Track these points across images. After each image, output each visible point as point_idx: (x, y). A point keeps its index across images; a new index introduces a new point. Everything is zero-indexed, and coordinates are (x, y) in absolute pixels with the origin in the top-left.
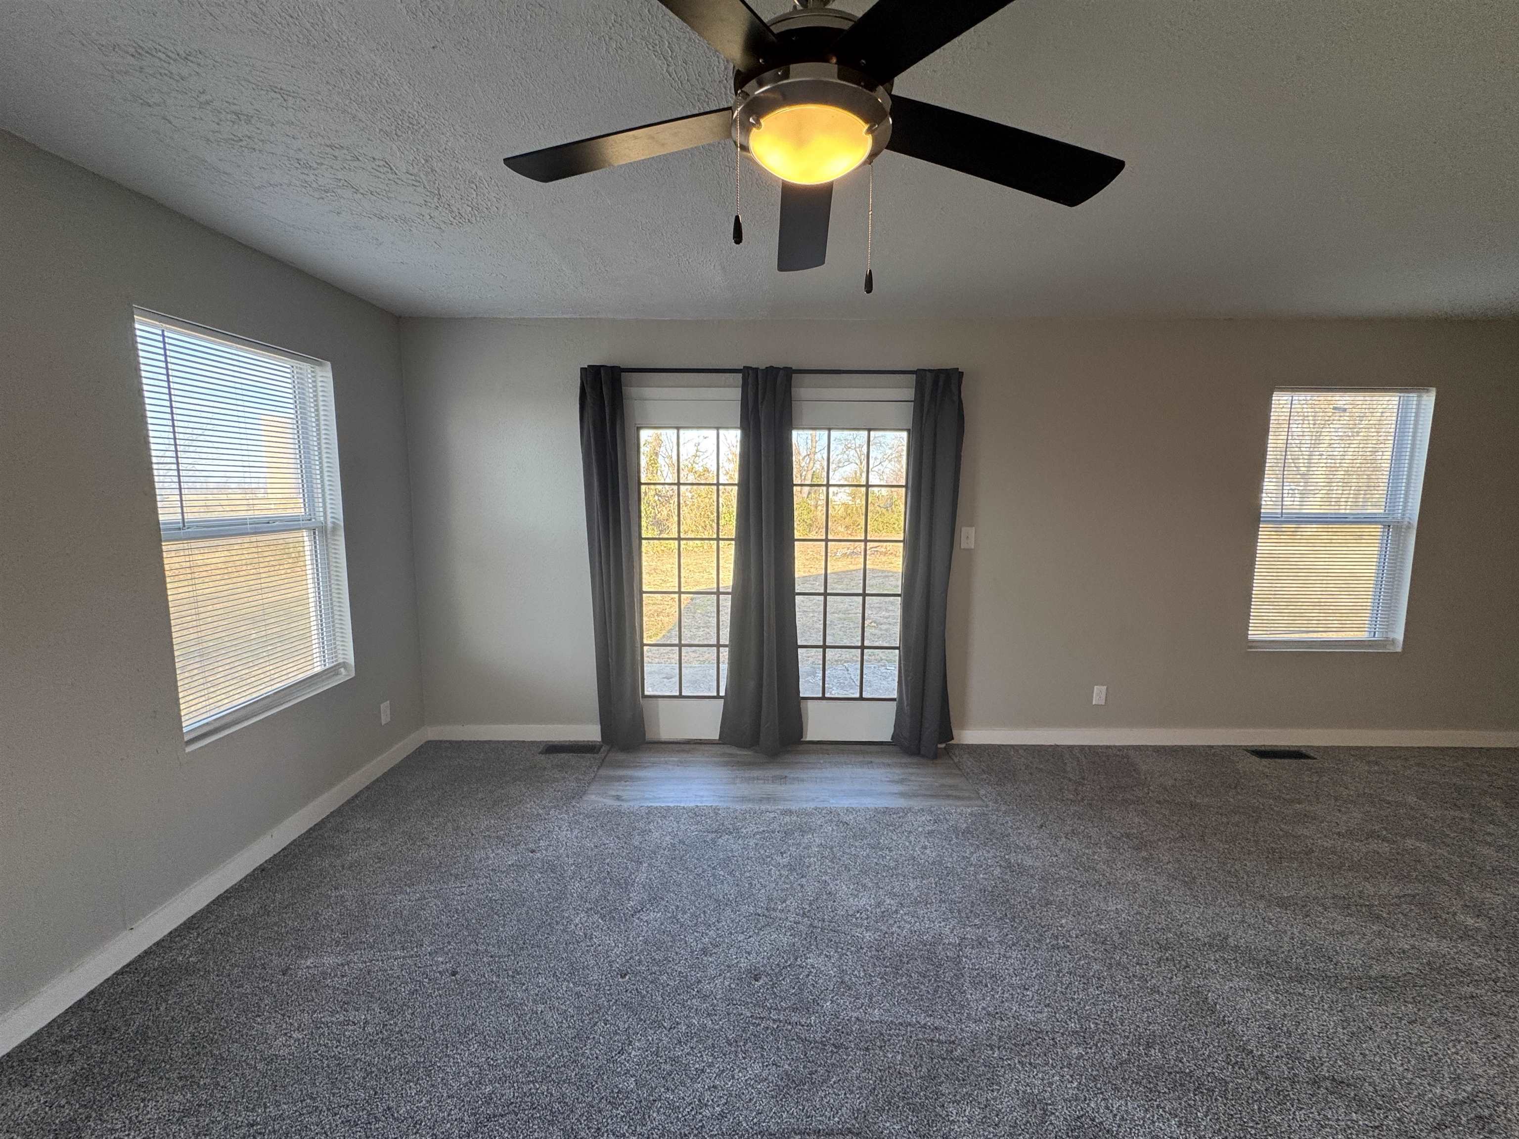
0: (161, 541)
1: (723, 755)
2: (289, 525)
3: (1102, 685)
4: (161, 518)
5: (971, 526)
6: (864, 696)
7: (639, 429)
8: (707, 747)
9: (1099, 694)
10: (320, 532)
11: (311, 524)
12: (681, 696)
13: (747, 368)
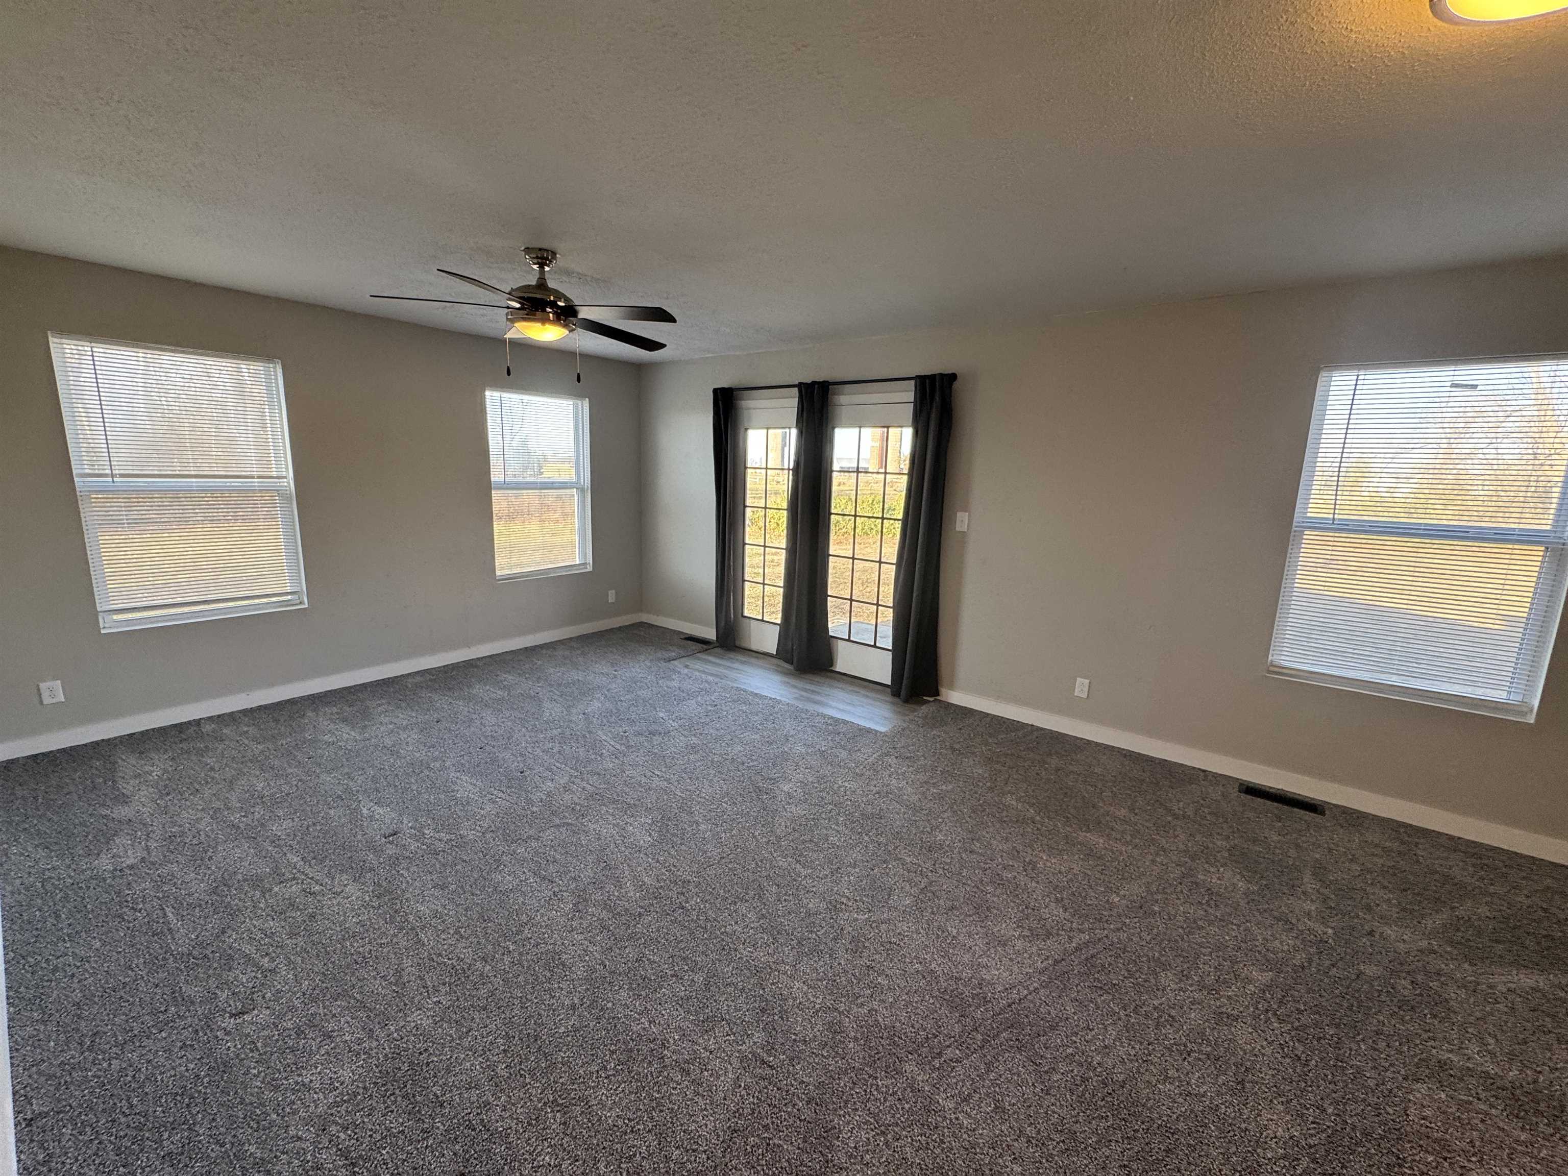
0: (491, 489)
1: (778, 666)
2: (563, 486)
3: (1085, 678)
4: (492, 479)
5: (966, 511)
6: (878, 645)
7: (746, 429)
8: (770, 658)
9: (1081, 687)
10: (582, 490)
11: (577, 486)
12: (762, 620)
13: (800, 384)
